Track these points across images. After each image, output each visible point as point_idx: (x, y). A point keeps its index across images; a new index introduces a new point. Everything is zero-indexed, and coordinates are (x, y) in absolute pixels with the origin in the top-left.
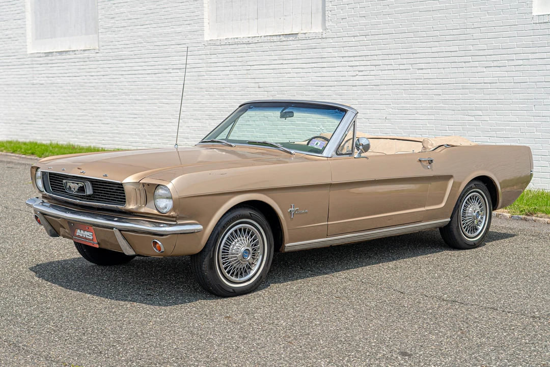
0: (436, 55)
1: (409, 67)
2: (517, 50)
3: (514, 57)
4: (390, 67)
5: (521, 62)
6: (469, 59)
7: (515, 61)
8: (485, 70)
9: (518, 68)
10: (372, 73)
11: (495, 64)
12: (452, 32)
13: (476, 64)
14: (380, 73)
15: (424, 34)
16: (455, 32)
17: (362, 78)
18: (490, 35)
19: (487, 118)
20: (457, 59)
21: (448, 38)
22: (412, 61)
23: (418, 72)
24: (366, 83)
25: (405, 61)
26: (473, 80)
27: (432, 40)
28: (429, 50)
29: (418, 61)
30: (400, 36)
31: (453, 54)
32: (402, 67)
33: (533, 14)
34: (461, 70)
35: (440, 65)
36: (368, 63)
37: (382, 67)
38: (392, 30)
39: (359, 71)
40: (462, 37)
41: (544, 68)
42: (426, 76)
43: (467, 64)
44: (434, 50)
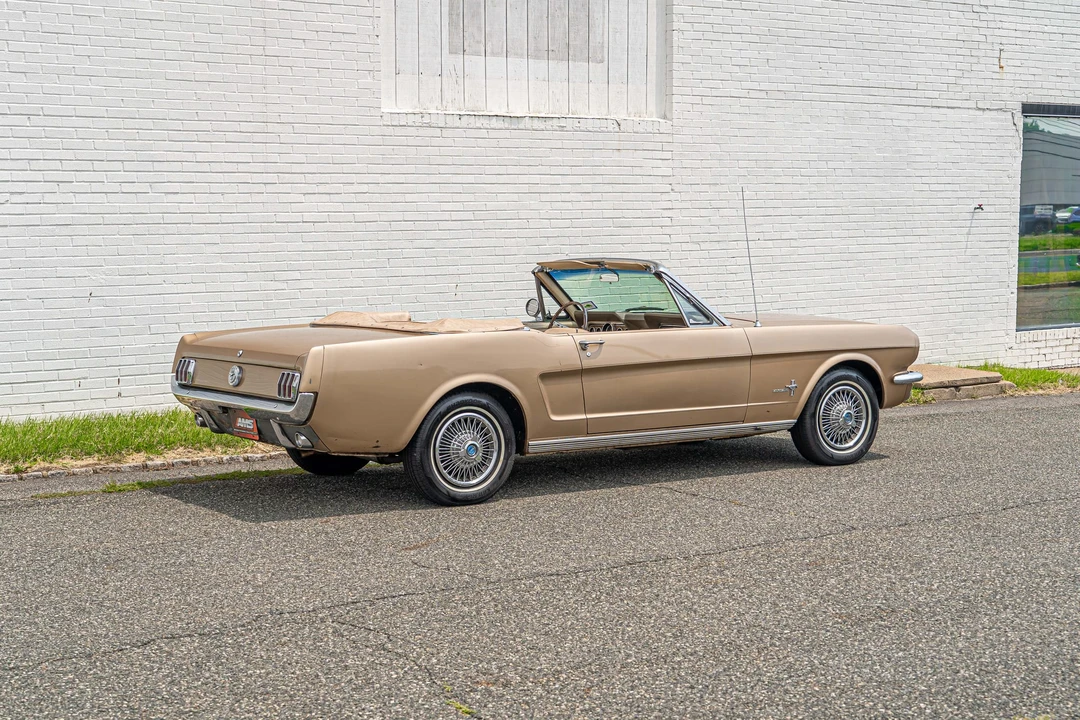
0: (206, 167)
1: (145, 188)
2: (359, 167)
3: (354, 178)
4: (96, 187)
5: (365, 188)
6: (272, 178)
7: (356, 186)
8: (302, 198)
9: (361, 198)
10: (48, 198)
11: (322, 189)
12: (236, 126)
13: (286, 188)
14: (70, 198)
15: (177, 125)
16: (244, 127)
17: (19, 209)
18: (312, 138)
19: (310, 284)
20: (248, 178)
21: (230, 136)
22: (151, 177)
23: (167, 198)
24: (35, 220)
25: (133, 176)
26: (282, 217)
27: (196, 138)
28: (190, 157)
29: (166, 177)
30: (121, 123)
31: (242, 167)
32: (127, 188)
33: (382, 110)
34: (260, 198)
35: (215, 188)
36: (39, 176)
37: (75, 187)
38: (102, 111)
39: (12, 193)
40: (258, 137)
41: (399, 198)
42: (184, 208)
43: (270, 188)
44: (200, 157)
